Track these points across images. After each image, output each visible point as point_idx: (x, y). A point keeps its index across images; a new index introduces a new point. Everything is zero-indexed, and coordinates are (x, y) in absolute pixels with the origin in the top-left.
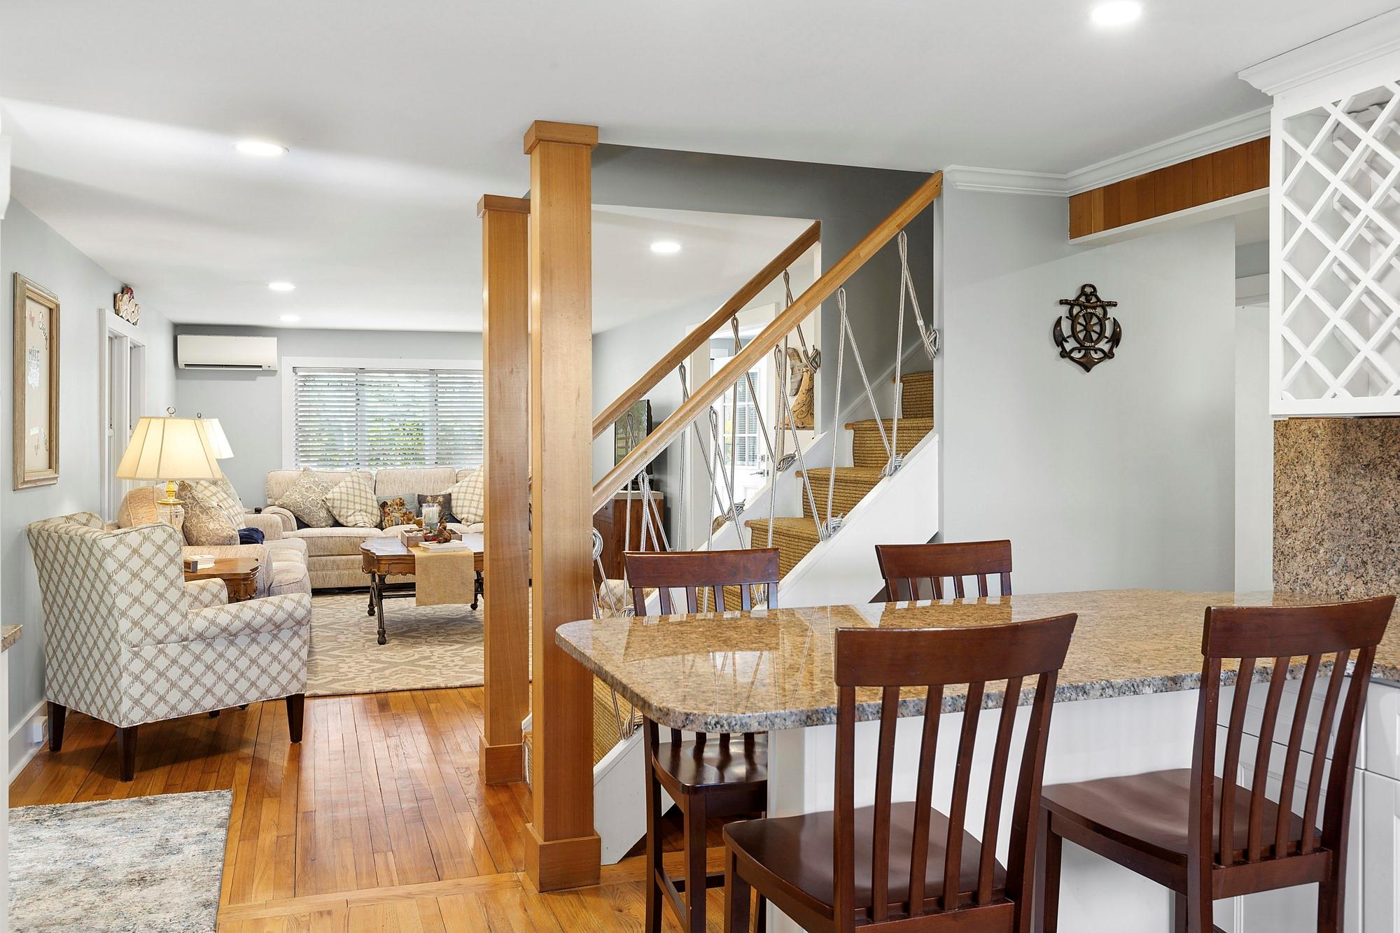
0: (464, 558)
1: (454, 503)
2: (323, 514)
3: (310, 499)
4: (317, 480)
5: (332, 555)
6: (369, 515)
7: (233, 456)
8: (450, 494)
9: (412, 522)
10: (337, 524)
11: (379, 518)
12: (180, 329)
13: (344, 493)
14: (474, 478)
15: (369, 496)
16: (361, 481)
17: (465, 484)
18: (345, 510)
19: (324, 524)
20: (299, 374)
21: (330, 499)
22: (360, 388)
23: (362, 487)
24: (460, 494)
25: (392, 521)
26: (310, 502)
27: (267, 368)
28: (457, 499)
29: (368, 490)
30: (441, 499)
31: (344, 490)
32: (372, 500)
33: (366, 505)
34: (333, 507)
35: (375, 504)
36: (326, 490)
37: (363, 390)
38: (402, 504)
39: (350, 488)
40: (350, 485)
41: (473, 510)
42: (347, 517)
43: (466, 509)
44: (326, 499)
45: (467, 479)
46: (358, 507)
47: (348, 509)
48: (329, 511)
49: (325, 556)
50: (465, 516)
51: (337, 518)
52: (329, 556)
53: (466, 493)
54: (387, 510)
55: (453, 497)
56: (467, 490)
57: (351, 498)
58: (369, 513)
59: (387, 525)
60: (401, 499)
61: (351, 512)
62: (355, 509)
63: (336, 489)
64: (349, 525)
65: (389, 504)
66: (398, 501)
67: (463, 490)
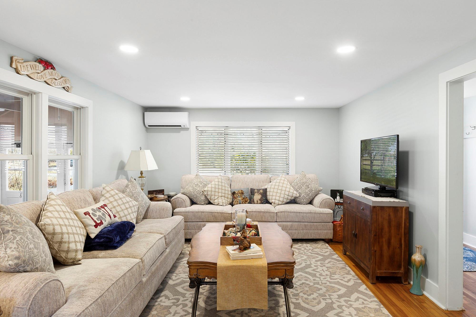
0: (258, 268)
1: (268, 193)
2: (203, 198)
3: (197, 190)
4: (201, 180)
5: (203, 222)
6: (226, 199)
7: (158, 169)
8: (266, 189)
9: (247, 203)
10: (210, 203)
11: (231, 200)
12: (147, 109)
13: (213, 188)
14: (278, 181)
15: (227, 189)
16: (223, 181)
17: (274, 184)
18: (213, 196)
19: (203, 203)
20: (199, 129)
21: (206, 191)
22: (226, 136)
23: (223, 184)
24: (271, 189)
25: (237, 202)
26: (196, 192)
27: (183, 127)
28: (270, 192)
29: (226, 185)
30: (261, 191)
31: (213, 186)
32: (228, 191)
33: (225, 193)
34: (207, 195)
35: (230, 193)
36: (205, 185)
37: (228, 137)
38: (242, 193)
39: (217, 185)
40: (217, 183)
41: (277, 198)
42: (214, 200)
43: (274, 197)
44: (204, 191)
45: (275, 181)
46: (220, 194)
47: (215, 195)
48: (206, 197)
49: (200, 222)
50: (273, 201)
51: (210, 200)
52: (202, 222)
53: (274, 188)
54: (235, 196)
55: (268, 190)
56: (275, 187)
57: (217, 190)
58: (226, 197)
59: (235, 203)
60: (242, 191)
61: (216, 197)
62: (218, 196)
63: (210, 186)
64: (215, 204)
65: (236, 193)
66: (240, 192)
67: (273, 187)
